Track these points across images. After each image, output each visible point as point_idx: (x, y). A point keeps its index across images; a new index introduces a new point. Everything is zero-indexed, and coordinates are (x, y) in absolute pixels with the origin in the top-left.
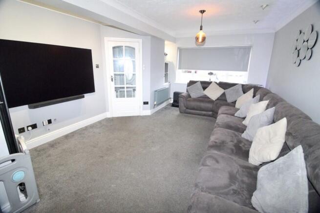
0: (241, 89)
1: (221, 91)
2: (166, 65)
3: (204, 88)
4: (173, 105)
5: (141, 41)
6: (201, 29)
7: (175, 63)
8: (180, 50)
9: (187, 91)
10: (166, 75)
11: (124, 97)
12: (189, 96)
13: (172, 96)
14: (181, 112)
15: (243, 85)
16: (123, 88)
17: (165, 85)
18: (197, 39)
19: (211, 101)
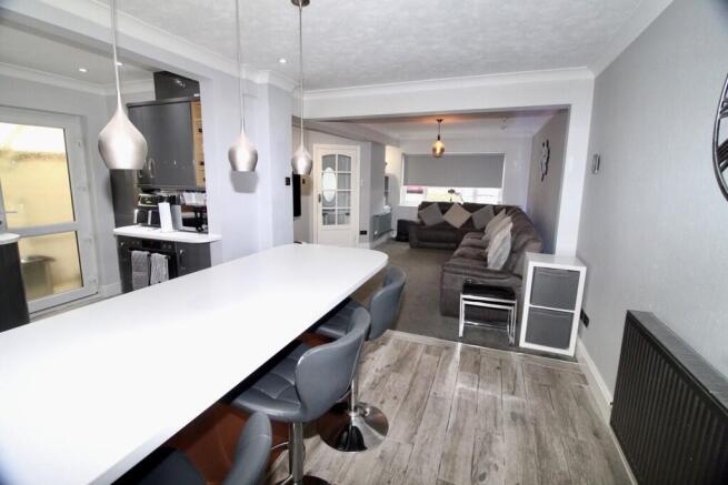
0: (492, 211)
1: (467, 215)
2: (387, 178)
3: (444, 212)
4: (398, 239)
5: (358, 148)
6: (439, 139)
7: (398, 176)
8: (406, 157)
9: (419, 217)
10: (386, 194)
11: (333, 223)
12: (422, 223)
13: (394, 225)
14: (412, 247)
15: (494, 206)
16: (334, 210)
17: (386, 209)
18: (435, 150)
19: (453, 229)
